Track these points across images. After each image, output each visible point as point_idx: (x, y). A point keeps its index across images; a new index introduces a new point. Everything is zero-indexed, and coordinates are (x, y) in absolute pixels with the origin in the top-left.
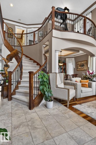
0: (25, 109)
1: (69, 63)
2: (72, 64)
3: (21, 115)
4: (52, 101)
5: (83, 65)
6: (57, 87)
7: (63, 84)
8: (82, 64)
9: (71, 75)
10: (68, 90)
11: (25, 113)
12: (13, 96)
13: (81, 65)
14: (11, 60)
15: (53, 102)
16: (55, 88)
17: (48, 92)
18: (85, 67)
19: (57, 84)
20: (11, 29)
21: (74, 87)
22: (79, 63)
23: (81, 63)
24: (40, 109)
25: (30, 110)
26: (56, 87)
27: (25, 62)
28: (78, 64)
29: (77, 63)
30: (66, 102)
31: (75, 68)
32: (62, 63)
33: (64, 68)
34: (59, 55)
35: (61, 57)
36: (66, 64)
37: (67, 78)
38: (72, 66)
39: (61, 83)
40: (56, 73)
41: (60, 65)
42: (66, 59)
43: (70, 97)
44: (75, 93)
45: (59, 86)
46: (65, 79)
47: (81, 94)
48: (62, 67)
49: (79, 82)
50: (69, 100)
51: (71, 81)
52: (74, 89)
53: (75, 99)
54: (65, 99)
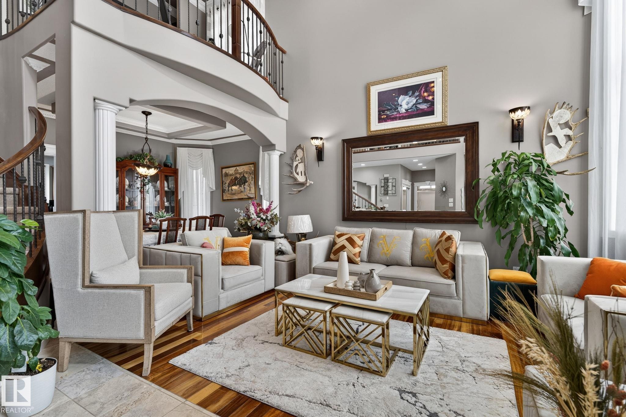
1: (193, 168)
2: (205, 174)
5: (241, 181)
7: (134, 263)
8: (238, 176)
9: (191, 220)
10: (148, 290)
13: (236, 178)
16: (80, 289)
17: (14, 325)
18: (249, 185)
19: (94, 267)
21: (185, 271)
22: (231, 171)
23: (236, 172)
26: (84, 286)
28: (227, 175)
29: (224, 171)
31: (214, 189)
32: (151, 168)
33: (166, 189)
34: (119, 126)
35: (146, 138)
36: (176, 170)
37: (175, 232)
38: (203, 182)
39: (125, 262)
40: (85, 210)
41: (144, 174)
42: (176, 149)
43: (159, 321)
44: (192, 297)
45: (103, 279)
46: (165, 238)
47: (222, 296)
48: (158, 182)
49: (219, 246)
50: (153, 340)
51: (184, 244)
52: (188, 282)
53: (193, 322)
54: (134, 337)
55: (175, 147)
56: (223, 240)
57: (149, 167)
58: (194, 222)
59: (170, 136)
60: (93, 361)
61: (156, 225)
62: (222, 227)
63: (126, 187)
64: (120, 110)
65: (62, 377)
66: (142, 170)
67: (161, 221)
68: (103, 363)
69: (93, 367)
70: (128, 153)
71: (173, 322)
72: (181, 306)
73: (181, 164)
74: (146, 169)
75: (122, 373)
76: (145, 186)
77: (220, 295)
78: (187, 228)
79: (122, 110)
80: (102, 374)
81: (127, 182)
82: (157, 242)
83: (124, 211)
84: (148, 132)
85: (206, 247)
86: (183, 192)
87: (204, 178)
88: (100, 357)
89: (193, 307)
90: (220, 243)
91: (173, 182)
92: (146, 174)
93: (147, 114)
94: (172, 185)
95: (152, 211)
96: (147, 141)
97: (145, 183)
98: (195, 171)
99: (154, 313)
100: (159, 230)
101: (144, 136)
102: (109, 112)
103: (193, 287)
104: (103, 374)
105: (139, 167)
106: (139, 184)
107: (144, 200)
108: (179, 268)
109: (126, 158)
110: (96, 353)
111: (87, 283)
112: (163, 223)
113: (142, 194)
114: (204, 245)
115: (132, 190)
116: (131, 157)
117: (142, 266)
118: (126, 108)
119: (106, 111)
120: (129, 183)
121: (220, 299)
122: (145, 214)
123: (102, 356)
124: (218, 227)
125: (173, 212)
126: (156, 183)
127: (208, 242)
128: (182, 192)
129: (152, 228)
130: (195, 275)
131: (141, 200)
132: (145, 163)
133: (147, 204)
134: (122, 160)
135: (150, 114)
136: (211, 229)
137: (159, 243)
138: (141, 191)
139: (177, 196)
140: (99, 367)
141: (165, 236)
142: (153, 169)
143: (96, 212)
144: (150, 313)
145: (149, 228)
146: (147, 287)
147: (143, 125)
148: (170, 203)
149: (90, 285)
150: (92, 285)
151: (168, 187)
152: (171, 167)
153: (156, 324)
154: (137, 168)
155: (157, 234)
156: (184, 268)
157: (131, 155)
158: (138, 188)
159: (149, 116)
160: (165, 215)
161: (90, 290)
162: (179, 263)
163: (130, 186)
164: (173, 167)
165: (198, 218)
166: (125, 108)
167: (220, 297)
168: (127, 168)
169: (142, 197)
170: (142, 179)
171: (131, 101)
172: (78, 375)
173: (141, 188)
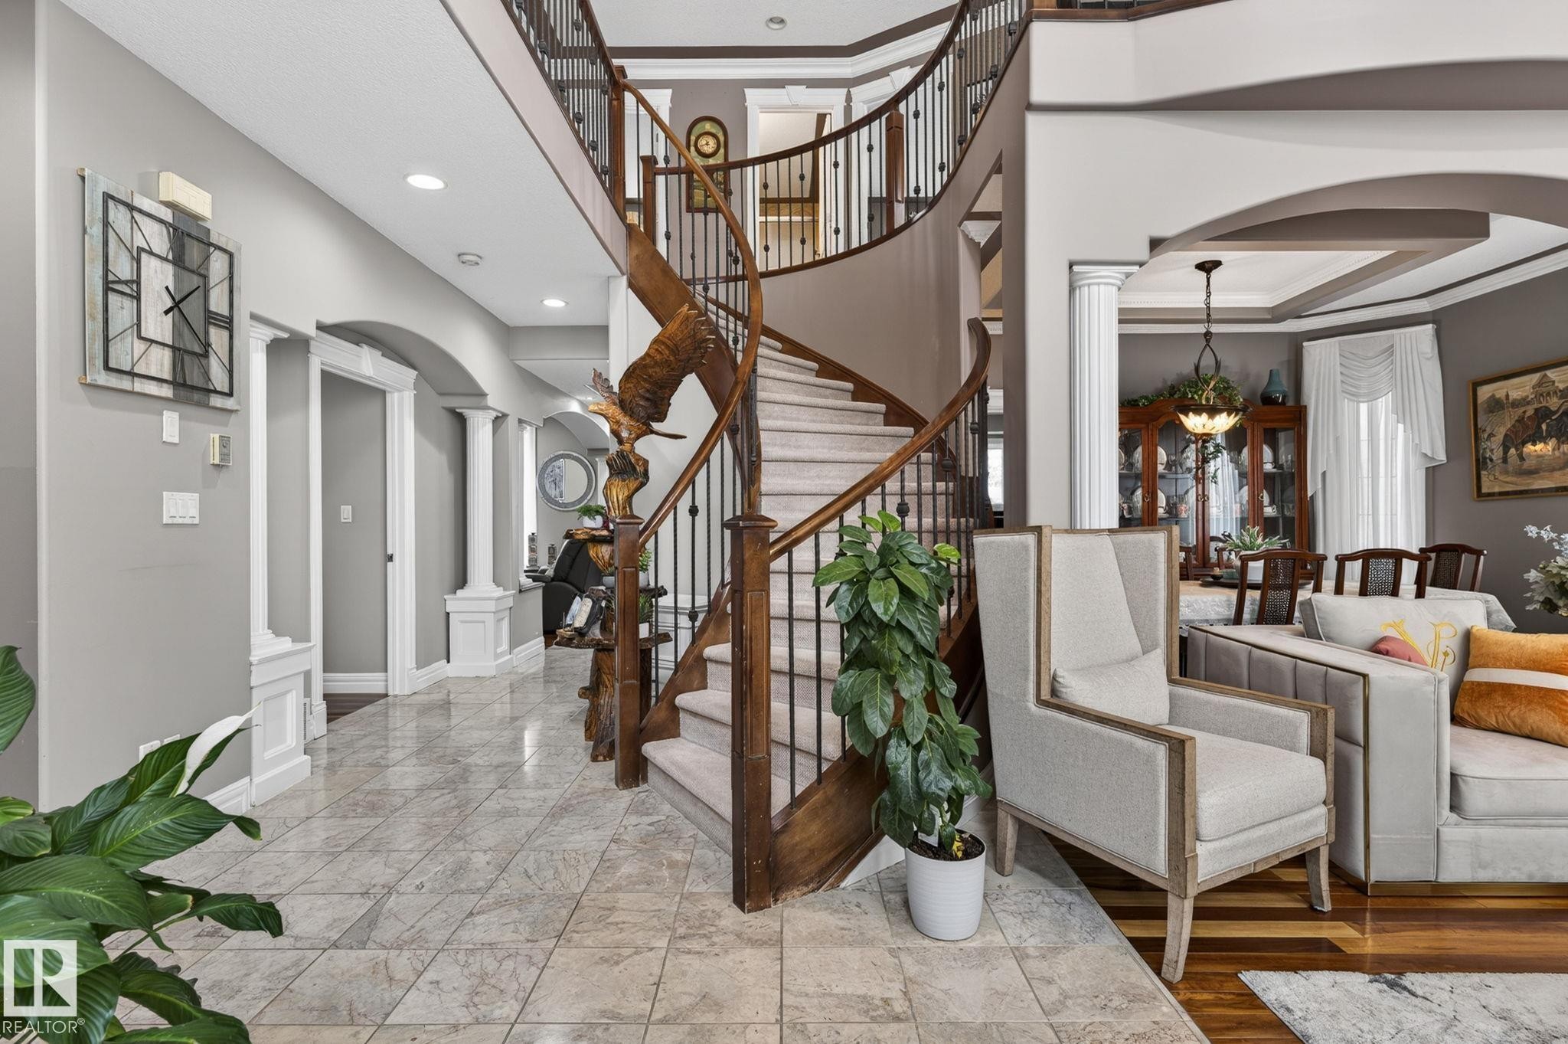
0: (702, 888)
1: (1355, 397)
2: (1403, 411)
3: (640, 938)
4: (968, 855)
6: (1054, 699)
7: (1157, 664)
9: (1342, 560)
10: (1178, 749)
11: (681, 931)
12: (650, 749)
14: (662, 418)
15: (979, 863)
16: (1031, 705)
17: (918, 748)
19: (1059, 661)
20: (708, 126)
21: (1301, 720)
22: (1518, 389)
23: (1544, 390)
24: (832, 921)
25: (735, 910)
26: (1039, 701)
27: (795, 425)
28: (1497, 406)
29: (1485, 392)
30: (1149, 901)
31: (1442, 457)
32: (1220, 411)
33: (1268, 467)
34: (1126, 317)
35: (1208, 335)
36: (1300, 412)
37: (1286, 593)
38: (1394, 438)
39: (1134, 658)
40: (1040, 527)
41: (1199, 430)
42: (1302, 346)
43: (1210, 846)
44: (1324, 803)
45: (1079, 691)
46: (1256, 608)
47: (1447, 833)
48: (1245, 451)
49: (1446, 654)
50: (1192, 891)
51: (1311, 632)
52: (1313, 753)
53: (1331, 885)
54: (1143, 863)
55: (1295, 344)
56: (1468, 637)
57: (1212, 411)
58: (1354, 569)
59: (1277, 314)
60: (1061, 882)
61: (1232, 568)
62: (1472, 589)
63: (1160, 469)
64: (1128, 275)
65: (1000, 887)
66: (1195, 423)
67: (1245, 559)
68: (1079, 893)
69: (1059, 893)
70: (1165, 381)
71: (1255, 863)
72: (1284, 822)
73: (1317, 390)
74: (1205, 416)
75: (1117, 942)
76: (1208, 462)
77: (1441, 829)
78: (1329, 584)
79: (1132, 274)
80: (1073, 921)
81: (1162, 455)
82: (1233, 617)
83: (1151, 528)
84: (1213, 316)
85: (1387, 653)
86: (1324, 474)
87: (1401, 426)
88: (1076, 879)
89: (1332, 838)
90: (1451, 643)
91: (1291, 446)
92: (1206, 431)
93: (1207, 267)
94: (1286, 456)
95: (1233, 530)
96: (1208, 341)
97: (1208, 454)
98: (1364, 408)
99: (1194, 816)
100: (1241, 584)
101: (1200, 329)
102: (1102, 287)
103: (1331, 774)
104: (1075, 921)
105: (1187, 415)
106: (1191, 457)
107: (1203, 503)
108: (1286, 705)
109: (1160, 394)
110: (1070, 863)
111: (1045, 694)
112: (1251, 564)
113: (1200, 486)
114: (1383, 646)
115: (1174, 476)
116: (1173, 389)
117: (1177, 677)
118: (1141, 264)
119: (1096, 287)
120: (1168, 456)
121: (1443, 845)
122: (1207, 539)
123: (1079, 875)
124: (1454, 588)
125: (1288, 533)
126: (1240, 452)
127: (1400, 637)
128: (1320, 472)
129: (1222, 577)
130: (1337, 736)
131: (1197, 500)
132: (1204, 402)
133: (1214, 511)
134: (1151, 402)
135: (1217, 264)
136: (1420, 594)
137: (1238, 620)
138: (1196, 478)
139: (1303, 487)
140: (1069, 898)
141: (1258, 603)
142: (1224, 415)
143: (1072, 530)
144: (1183, 813)
145: (1213, 577)
146: (1175, 738)
147: (1197, 301)
148: (1281, 509)
149: (1052, 700)
150: (1054, 701)
151: (1275, 461)
152: (1283, 403)
153: (1201, 849)
154: (1182, 417)
155: (1233, 594)
156: (1300, 707)
157: (1172, 387)
158: (1189, 470)
159: (1214, 274)
160: (1259, 541)
161: (1050, 713)
162: (1290, 689)
163: (1169, 465)
164: (1290, 403)
165: (1368, 556)
166: (1137, 267)
167: (1441, 834)
168: (1163, 420)
169: (1200, 492)
170: (1200, 445)
171: (1155, 244)
172: (1029, 898)
173: (1197, 469)
